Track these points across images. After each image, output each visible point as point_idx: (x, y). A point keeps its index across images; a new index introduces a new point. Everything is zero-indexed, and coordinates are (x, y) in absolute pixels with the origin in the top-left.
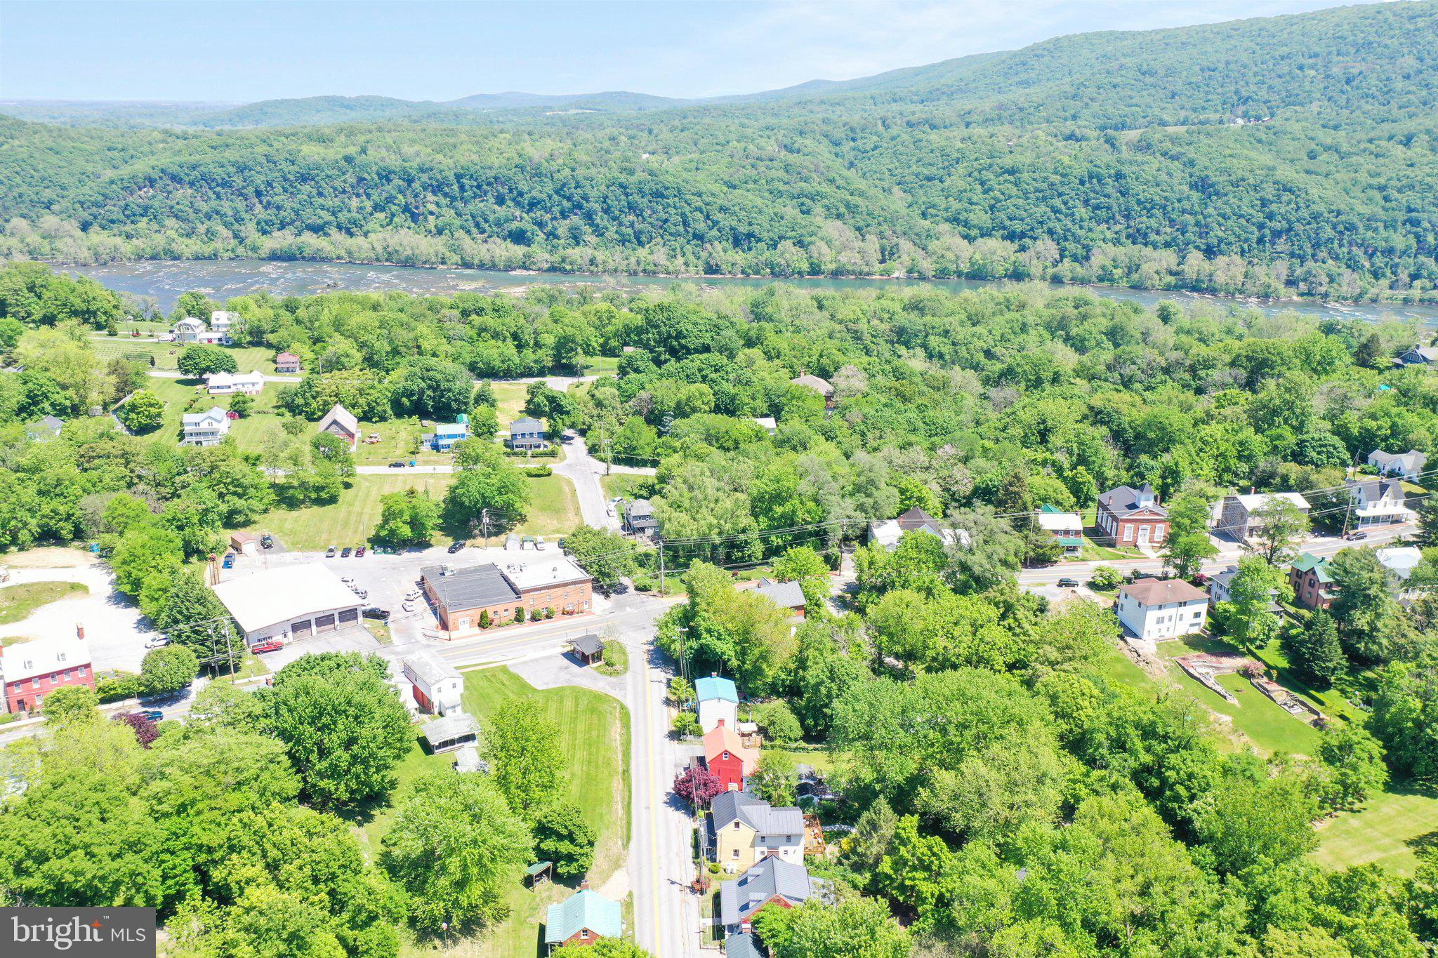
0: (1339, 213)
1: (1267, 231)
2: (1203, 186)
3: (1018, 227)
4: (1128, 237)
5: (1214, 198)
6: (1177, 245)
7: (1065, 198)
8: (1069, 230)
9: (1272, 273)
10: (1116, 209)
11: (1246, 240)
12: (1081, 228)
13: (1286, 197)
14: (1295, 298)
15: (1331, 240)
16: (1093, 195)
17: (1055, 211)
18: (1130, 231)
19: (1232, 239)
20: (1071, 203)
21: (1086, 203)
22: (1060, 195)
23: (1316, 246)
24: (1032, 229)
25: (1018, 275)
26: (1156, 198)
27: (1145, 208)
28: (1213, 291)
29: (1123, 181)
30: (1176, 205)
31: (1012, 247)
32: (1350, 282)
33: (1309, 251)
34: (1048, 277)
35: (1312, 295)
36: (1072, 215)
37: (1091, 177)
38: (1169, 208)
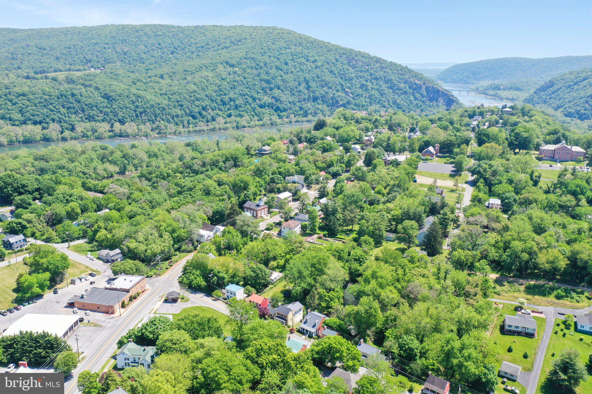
0: (159, 105)
1: (138, 113)
2: (107, 97)
3: (38, 119)
4: (86, 119)
5: (113, 101)
6: (107, 120)
7: (54, 105)
8: (61, 118)
9: (147, 128)
10: (77, 108)
11: (132, 117)
12: (66, 117)
13: (140, 100)
14: (156, 135)
15: (159, 114)
16: (65, 103)
17: (51, 110)
18: (86, 116)
19: (127, 116)
20: (57, 107)
21: (63, 107)
22: (51, 104)
23: (156, 116)
24: (44, 119)
25: (47, 140)
26: (92, 103)
27: (89, 107)
28: (128, 136)
29: (76, 97)
30: (101, 105)
31: (39, 127)
32: (172, 128)
33: (154, 118)
34: (60, 138)
35: (161, 133)
36: (59, 112)
37: (61, 96)
38: (99, 106)
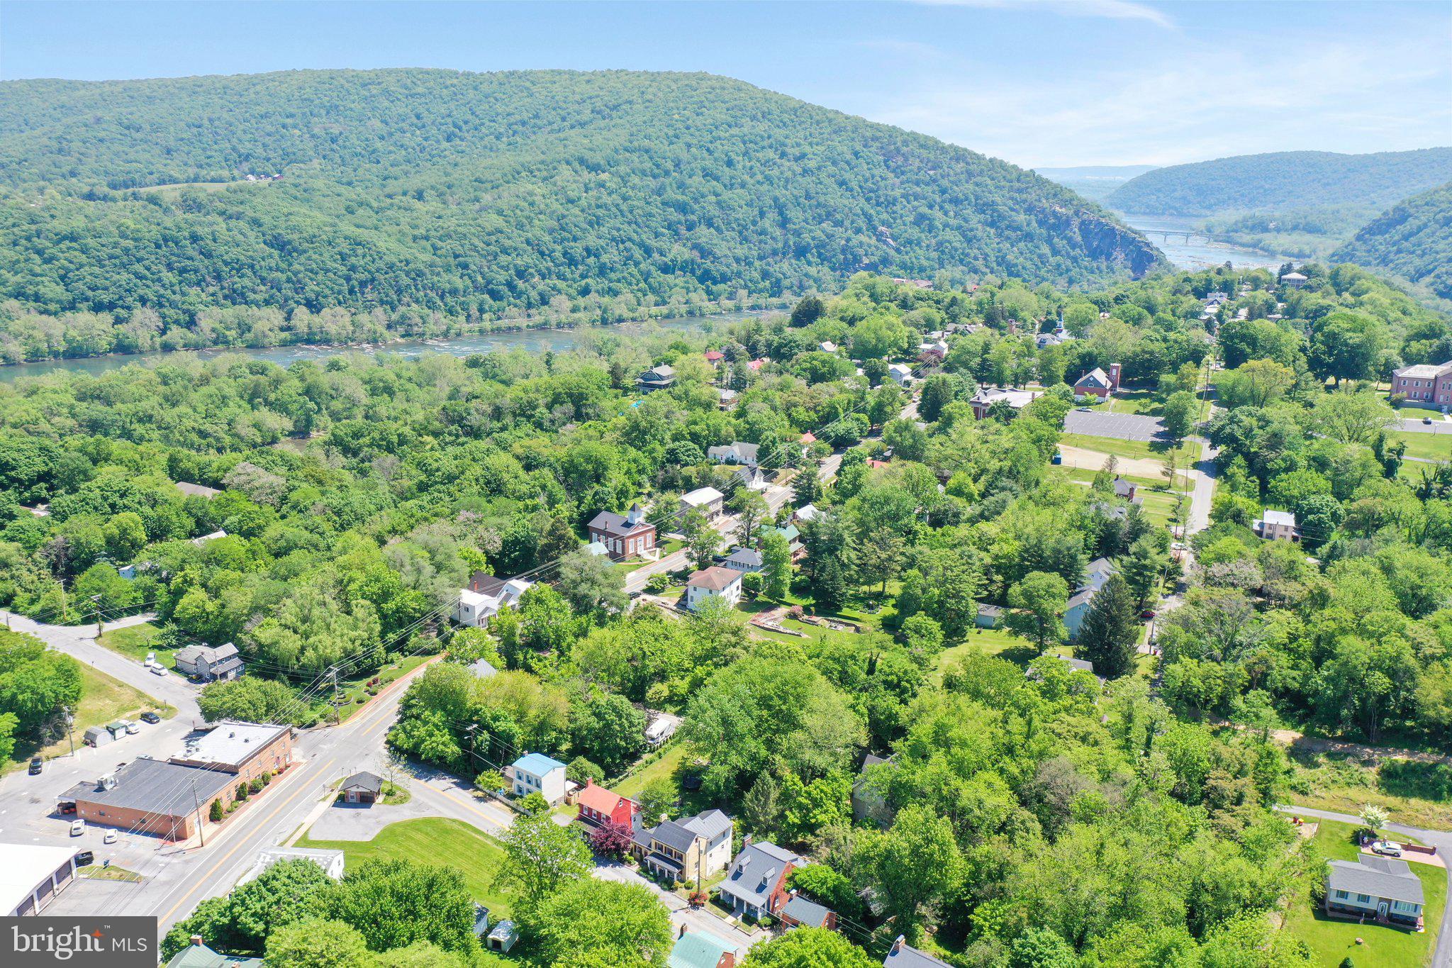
0: (408, 263)
1: (355, 283)
2: (279, 244)
3: (105, 297)
4: (225, 297)
5: (295, 254)
6: (277, 302)
7: (146, 262)
8: (162, 296)
9: (375, 320)
10: (204, 271)
11: (339, 293)
12: (174, 293)
13: (360, 251)
14: (399, 340)
15: (408, 286)
16: (174, 258)
17: (140, 277)
18: (226, 291)
19: (328, 292)
20: (154, 268)
21: (170, 267)
22: (139, 260)
23: (399, 292)
24: (121, 298)
25: (124, 349)
26: (242, 258)
27: (233, 268)
28: (327, 342)
29: (202, 243)
30: (263, 263)
31: (106, 318)
32: (437, 320)
33: (395, 297)
34: (158, 346)
35: (410, 335)
36: (159, 280)
37: (166, 240)
38: (257, 267)
